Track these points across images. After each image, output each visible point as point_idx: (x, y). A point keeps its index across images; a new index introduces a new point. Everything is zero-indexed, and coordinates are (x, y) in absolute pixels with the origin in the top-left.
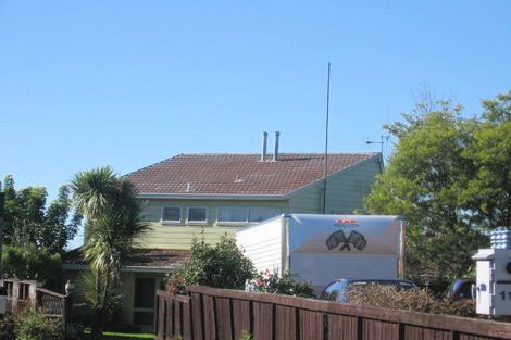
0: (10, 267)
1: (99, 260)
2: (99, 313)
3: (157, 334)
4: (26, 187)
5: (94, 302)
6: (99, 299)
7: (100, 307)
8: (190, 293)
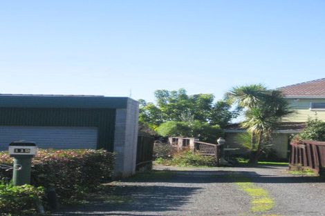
0: (178, 131)
1: (253, 129)
2: (254, 153)
3: (291, 162)
4: (197, 94)
5: (251, 148)
6: (254, 146)
7: (255, 150)
8: (305, 144)
